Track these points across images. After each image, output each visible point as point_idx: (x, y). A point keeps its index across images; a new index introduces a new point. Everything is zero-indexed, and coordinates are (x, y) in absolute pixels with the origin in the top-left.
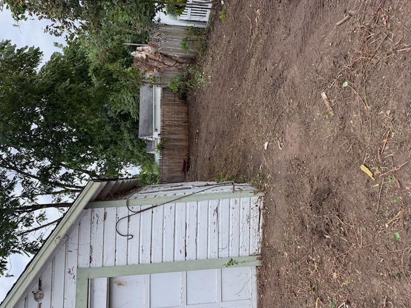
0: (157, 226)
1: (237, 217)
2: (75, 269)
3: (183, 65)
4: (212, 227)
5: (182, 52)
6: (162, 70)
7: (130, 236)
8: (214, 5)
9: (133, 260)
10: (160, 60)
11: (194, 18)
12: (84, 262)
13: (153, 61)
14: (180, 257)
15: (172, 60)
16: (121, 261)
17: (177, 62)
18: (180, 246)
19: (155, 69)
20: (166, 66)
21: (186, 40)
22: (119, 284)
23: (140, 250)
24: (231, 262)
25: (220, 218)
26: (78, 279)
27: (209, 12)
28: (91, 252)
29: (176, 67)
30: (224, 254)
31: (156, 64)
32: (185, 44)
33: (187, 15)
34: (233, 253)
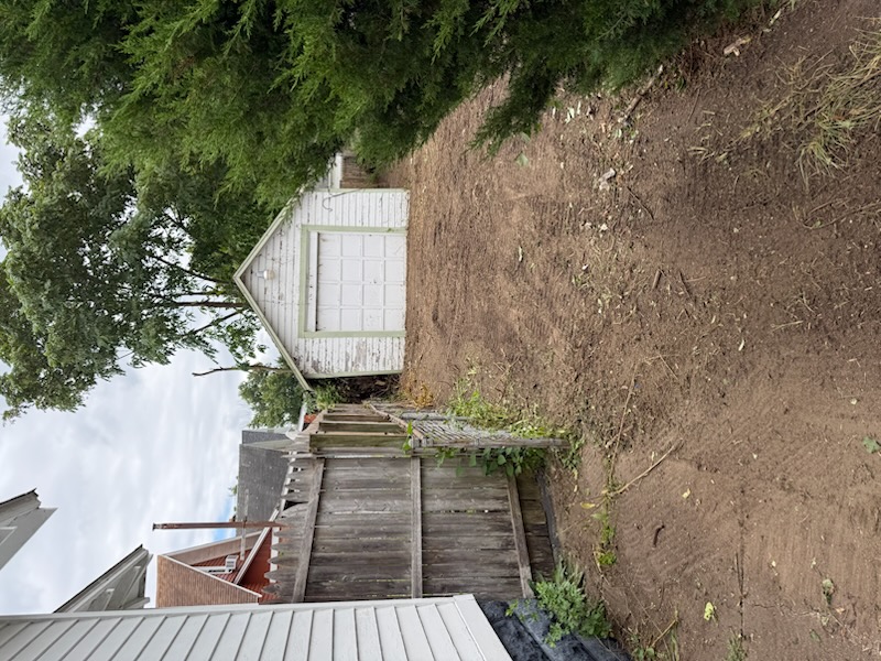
0: (346, 205)
1: (394, 205)
2: (300, 225)
4: (379, 209)
7: (330, 210)
9: (332, 223)
12: (305, 222)
14: (359, 225)
16: (325, 223)
18: (359, 218)
23: (337, 219)
24: (390, 230)
25: (383, 204)
26: (302, 230)
28: (309, 217)
30: (385, 225)
34: (392, 226)
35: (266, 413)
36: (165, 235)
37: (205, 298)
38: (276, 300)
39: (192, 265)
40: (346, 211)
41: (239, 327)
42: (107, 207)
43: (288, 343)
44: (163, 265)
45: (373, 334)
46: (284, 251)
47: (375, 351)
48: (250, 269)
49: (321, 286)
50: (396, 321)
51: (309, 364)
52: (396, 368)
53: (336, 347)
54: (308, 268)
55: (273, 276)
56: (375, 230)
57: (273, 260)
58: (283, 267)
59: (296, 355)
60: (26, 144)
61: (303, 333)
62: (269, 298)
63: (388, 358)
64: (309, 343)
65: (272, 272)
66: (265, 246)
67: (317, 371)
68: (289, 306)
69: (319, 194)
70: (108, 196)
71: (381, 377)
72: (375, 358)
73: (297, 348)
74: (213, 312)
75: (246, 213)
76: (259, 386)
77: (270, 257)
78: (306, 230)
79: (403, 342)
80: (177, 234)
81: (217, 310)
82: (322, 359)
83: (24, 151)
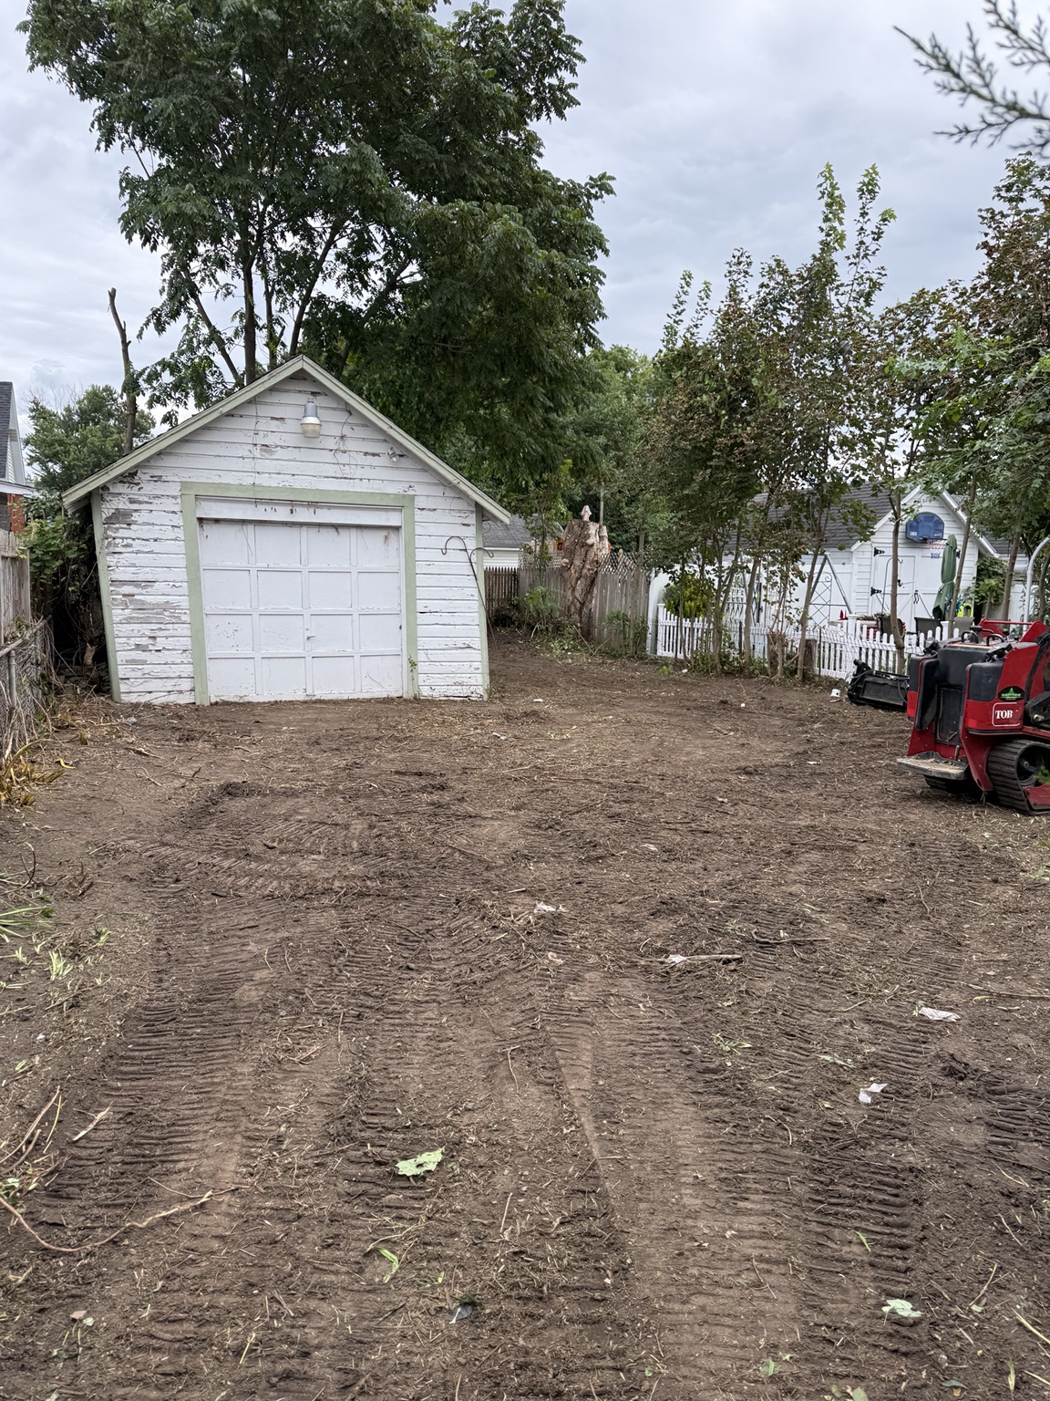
0: (455, 581)
1: (460, 671)
2: (413, 493)
3: (576, 617)
4: (450, 642)
5: (602, 613)
6: (566, 575)
7: (444, 551)
8: (682, 662)
9: (420, 555)
10: (585, 571)
11: (661, 631)
12: (420, 502)
13: (582, 557)
14: (420, 606)
15: (586, 595)
16: (419, 542)
17: (583, 604)
18: (433, 606)
19: (567, 561)
20: (573, 583)
21: (625, 619)
22: (386, 538)
23: (429, 563)
24: (413, 664)
25: (460, 651)
26: (404, 496)
27: (671, 654)
28: (430, 510)
29: (572, 603)
30: (421, 656)
31: (577, 562)
32: (617, 617)
33: (666, 620)
34: (421, 667)
35: (59, 432)
36: (372, 257)
37: (263, 321)
38: (260, 440)
39: (321, 301)
40: (444, 580)
41: (211, 379)
42: (418, 151)
43: (168, 461)
44: (319, 251)
45: (198, 637)
46: (360, 459)
47: (161, 643)
48: (320, 391)
49: (295, 531)
50: (227, 684)
51: (122, 504)
52: (123, 688)
53: (163, 560)
54: (330, 506)
55: (310, 437)
56: (412, 639)
57: (342, 437)
58: (329, 457)
59: (143, 476)
60: (518, 25)
61: (194, 492)
62: (264, 425)
63: (147, 668)
64: (170, 505)
65: (317, 435)
66: (367, 423)
67: (109, 521)
68: (248, 464)
69: (472, 531)
70: (438, 157)
71: (102, 656)
72: (144, 641)
73: (158, 479)
74: (236, 334)
75: (420, 401)
76: (112, 422)
77: (347, 431)
78: (403, 504)
79: (185, 699)
80: (376, 278)
81: (241, 341)
82: (135, 531)
83: (506, 20)
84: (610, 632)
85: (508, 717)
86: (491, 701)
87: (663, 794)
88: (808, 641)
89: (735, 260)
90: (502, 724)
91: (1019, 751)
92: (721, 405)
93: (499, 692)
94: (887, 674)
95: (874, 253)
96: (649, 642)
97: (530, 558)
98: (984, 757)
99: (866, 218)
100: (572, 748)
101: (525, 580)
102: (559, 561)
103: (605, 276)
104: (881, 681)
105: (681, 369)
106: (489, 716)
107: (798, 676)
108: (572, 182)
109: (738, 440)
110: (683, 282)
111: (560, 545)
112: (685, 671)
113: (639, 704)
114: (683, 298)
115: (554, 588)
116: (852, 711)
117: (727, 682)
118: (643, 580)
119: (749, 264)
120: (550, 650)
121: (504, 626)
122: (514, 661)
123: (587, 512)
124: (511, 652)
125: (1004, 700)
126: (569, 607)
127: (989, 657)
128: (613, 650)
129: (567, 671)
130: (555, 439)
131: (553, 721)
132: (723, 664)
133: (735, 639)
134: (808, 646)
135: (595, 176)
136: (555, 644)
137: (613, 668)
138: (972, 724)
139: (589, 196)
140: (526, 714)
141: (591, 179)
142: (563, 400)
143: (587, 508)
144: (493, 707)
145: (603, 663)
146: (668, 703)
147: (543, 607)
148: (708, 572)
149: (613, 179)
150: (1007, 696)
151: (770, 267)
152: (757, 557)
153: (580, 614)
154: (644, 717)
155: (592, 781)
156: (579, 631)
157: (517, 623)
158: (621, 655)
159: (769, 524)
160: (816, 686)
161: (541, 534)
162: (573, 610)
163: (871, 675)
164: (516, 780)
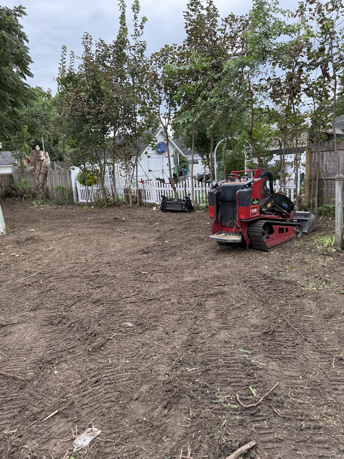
3: (41, 190)
5: (52, 187)
6: (34, 173)
8: (90, 203)
10: (42, 171)
11: (79, 192)
13: (40, 165)
15: (44, 181)
17: (43, 185)
19: (33, 167)
20: (37, 176)
21: (63, 189)
27: (85, 201)
29: (39, 184)
31: (38, 168)
32: (60, 188)
33: (81, 187)
84: (57, 195)
85: (18, 243)
86: (8, 234)
87: (115, 276)
88: (139, 190)
89: (85, 37)
90: (15, 247)
91: (262, 226)
92: (90, 97)
93: (11, 228)
94: (173, 199)
95: (142, 34)
96: (75, 197)
97: (16, 168)
98: (246, 230)
99: (137, 20)
100: (56, 254)
101: (16, 177)
102: (30, 168)
103: (29, 49)
104: (172, 202)
105: (70, 83)
106: (8, 244)
107: (138, 204)
108: (7, 8)
109: (100, 111)
110: (63, 50)
111: (29, 161)
112: (93, 207)
113: (80, 225)
114: (64, 56)
115: (30, 179)
116: (164, 215)
117: (111, 209)
118: (68, 172)
119: (91, 39)
120: (32, 205)
121: (10, 197)
122: (17, 212)
123: (38, 147)
124: (15, 208)
125: (254, 205)
126: (37, 186)
127: (245, 186)
128: (60, 202)
129: (42, 213)
130: (19, 119)
131: (42, 240)
132: (108, 202)
133: (110, 192)
134: (139, 192)
135: (17, 7)
136: (34, 202)
137: (62, 210)
138: (242, 217)
139: (15, 15)
140: (27, 239)
141: (15, 7)
142: (19, 102)
143: (38, 146)
144: (10, 238)
145: (57, 208)
146: (92, 222)
147: (25, 187)
148: (96, 167)
149: (25, 8)
150: (254, 203)
151: (99, 43)
152: (114, 159)
153: (43, 189)
154: (86, 231)
155: (74, 276)
156: (44, 196)
157: (15, 195)
158: (64, 204)
159: (117, 146)
160: (145, 207)
161: (20, 157)
162: (39, 187)
163: (168, 200)
164: (29, 285)
